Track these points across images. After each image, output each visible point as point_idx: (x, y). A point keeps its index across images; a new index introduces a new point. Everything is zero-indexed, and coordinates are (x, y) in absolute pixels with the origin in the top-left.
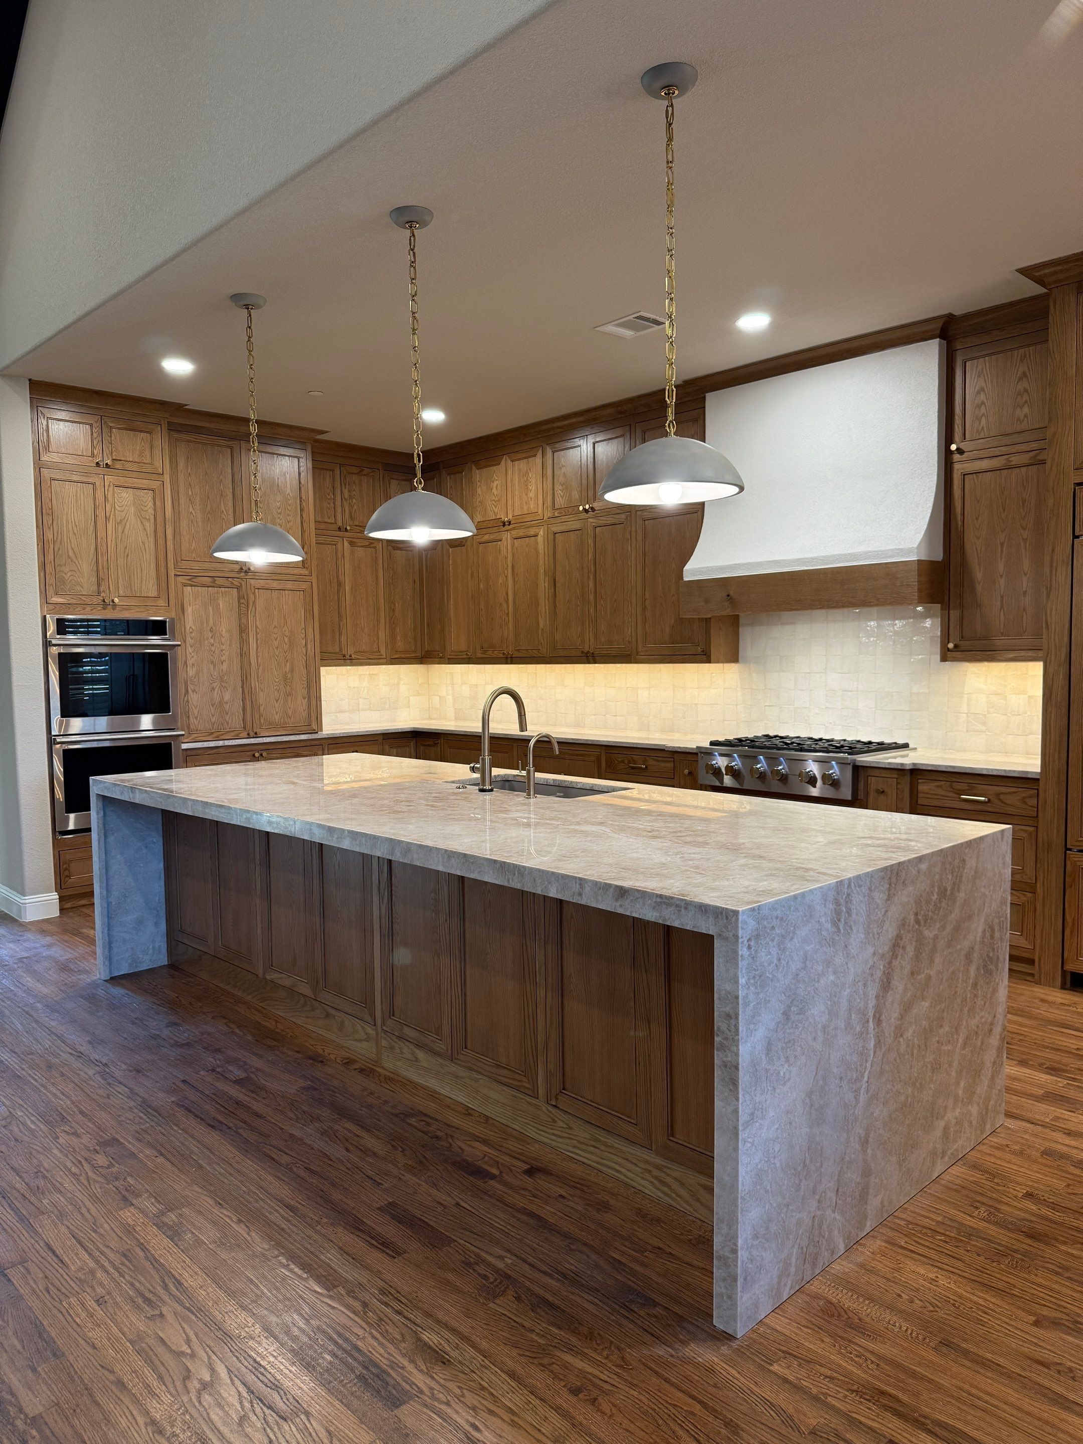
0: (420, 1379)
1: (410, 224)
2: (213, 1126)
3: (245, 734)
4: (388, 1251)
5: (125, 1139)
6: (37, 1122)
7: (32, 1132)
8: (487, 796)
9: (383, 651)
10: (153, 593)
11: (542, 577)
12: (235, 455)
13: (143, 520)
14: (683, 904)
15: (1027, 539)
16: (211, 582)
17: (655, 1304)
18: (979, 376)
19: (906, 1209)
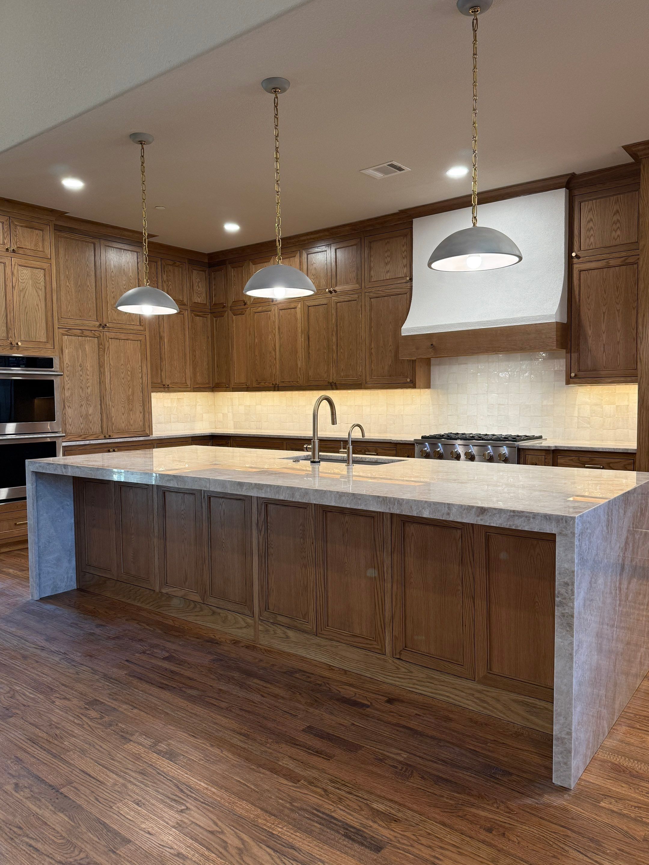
0: (386, 833)
1: (275, 90)
2: (163, 687)
3: (102, 437)
4: (322, 756)
5: (103, 699)
6: (34, 693)
7: (33, 699)
8: (316, 466)
9: (189, 383)
10: (44, 339)
11: (300, 334)
12: (97, 248)
13: (37, 289)
14: (531, 515)
15: (619, 310)
16: (80, 333)
17: (511, 774)
18: (589, 212)
19: (629, 707)
